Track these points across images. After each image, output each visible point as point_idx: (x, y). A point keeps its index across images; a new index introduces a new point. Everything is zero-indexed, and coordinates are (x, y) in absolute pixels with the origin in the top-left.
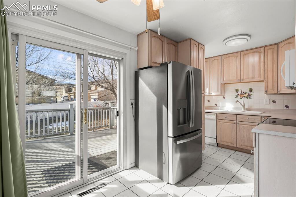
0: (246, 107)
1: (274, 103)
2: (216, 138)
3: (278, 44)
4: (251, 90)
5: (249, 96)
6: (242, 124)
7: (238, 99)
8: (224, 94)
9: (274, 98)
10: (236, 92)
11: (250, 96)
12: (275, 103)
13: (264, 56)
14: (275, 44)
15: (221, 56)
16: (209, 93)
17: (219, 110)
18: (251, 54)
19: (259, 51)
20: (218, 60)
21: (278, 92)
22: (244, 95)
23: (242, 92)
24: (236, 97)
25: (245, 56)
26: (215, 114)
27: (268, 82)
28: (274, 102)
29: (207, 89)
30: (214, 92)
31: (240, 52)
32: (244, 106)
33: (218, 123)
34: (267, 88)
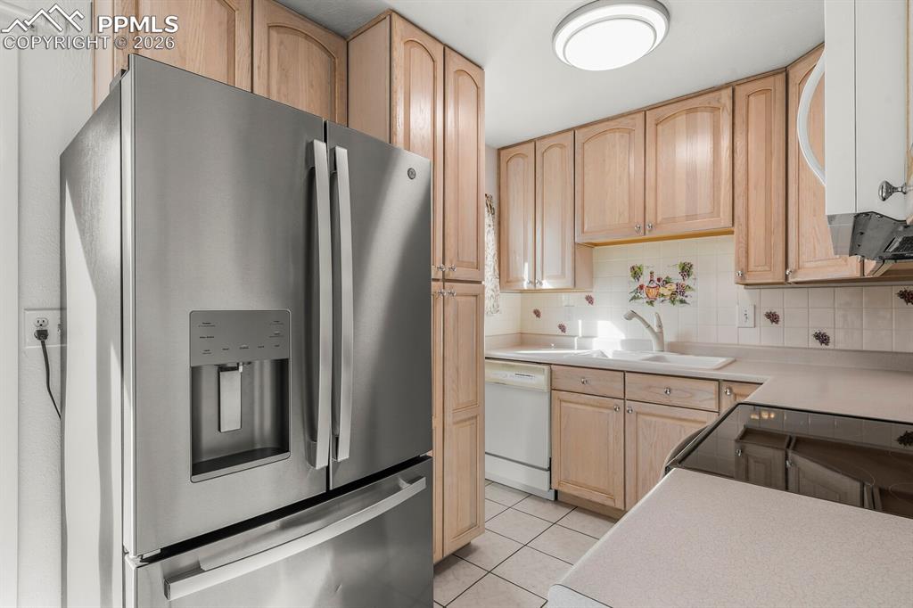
0: (669, 337)
1: (773, 321)
2: (550, 469)
3: (785, 71)
4: (686, 270)
5: (679, 296)
6: (643, 414)
7: (641, 307)
8: (592, 285)
9: (771, 300)
10: (634, 277)
11: (682, 293)
12: (777, 322)
13: (733, 124)
14: (774, 73)
15: (573, 130)
16: (530, 282)
17: (572, 347)
18: (684, 116)
19: (715, 104)
20: (562, 146)
21: (787, 277)
22: (662, 290)
23: (655, 279)
24: (634, 298)
25: (660, 127)
26: (546, 367)
27: (747, 235)
28: (773, 318)
29: (526, 265)
30: (550, 277)
31: (644, 111)
32: (659, 336)
33: (556, 403)
34: (744, 260)
